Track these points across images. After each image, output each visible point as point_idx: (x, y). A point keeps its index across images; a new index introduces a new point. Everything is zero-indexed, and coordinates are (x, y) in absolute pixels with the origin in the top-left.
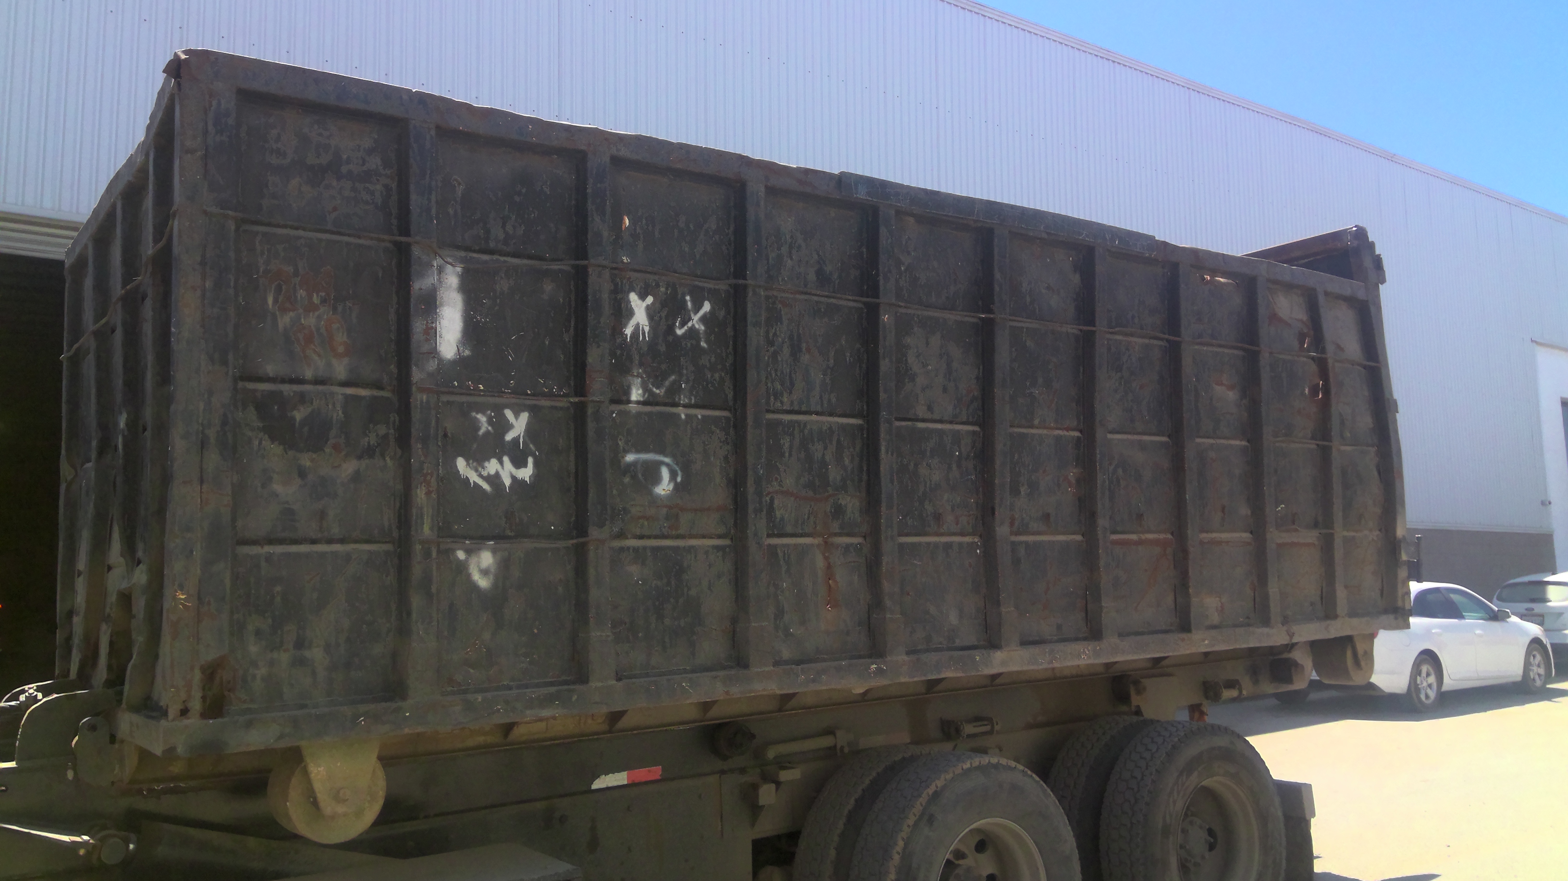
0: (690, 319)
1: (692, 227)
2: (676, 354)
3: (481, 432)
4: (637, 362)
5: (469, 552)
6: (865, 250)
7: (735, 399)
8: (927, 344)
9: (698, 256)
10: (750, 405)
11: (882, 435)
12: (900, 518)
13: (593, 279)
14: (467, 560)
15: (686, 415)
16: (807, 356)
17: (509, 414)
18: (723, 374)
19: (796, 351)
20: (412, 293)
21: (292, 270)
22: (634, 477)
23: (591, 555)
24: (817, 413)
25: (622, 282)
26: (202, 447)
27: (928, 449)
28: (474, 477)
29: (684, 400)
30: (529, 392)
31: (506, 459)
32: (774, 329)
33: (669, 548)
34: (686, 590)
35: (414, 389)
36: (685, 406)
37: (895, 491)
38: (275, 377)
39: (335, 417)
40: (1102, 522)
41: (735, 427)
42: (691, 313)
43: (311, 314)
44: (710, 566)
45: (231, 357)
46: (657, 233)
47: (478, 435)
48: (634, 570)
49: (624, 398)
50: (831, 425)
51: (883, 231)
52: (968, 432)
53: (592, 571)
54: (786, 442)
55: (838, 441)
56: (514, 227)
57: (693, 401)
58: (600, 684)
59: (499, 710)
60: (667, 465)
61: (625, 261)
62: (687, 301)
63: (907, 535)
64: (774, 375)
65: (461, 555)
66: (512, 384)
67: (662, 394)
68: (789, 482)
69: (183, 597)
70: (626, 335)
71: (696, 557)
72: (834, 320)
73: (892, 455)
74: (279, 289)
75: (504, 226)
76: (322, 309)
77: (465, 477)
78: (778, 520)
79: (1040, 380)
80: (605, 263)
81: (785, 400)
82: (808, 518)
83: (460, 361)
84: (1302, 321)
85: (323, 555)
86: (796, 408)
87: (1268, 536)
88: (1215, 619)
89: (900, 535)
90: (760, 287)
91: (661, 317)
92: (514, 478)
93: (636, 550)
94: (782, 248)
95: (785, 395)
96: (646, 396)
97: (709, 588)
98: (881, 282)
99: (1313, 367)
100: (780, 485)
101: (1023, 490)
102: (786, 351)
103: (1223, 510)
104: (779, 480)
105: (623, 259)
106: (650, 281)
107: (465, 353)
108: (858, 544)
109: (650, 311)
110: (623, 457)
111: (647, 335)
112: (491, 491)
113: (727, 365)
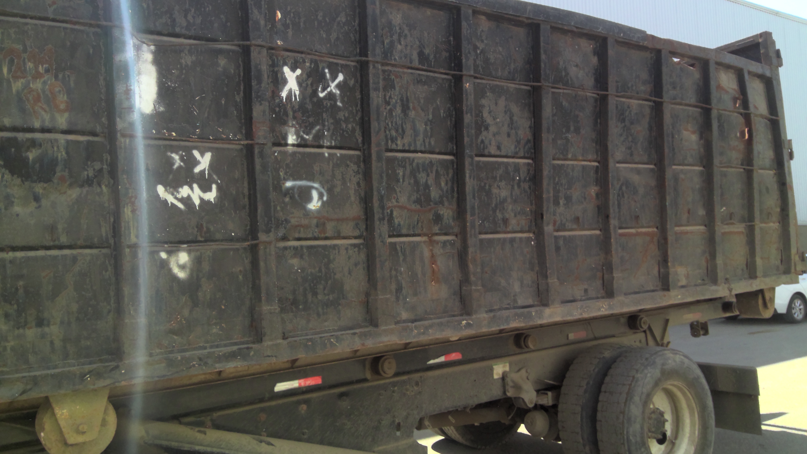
0: (329, 86)
1: (327, 19)
2: (319, 111)
3: (175, 167)
4: (291, 117)
5: (170, 253)
6: (452, 39)
7: (363, 143)
8: (496, 104)
9: (333, 41)
10: (373, 145)
11: (467, 166)
12: (480, 222)
13: (254, 54)
14: (168, 259)
15: (329, 154)
16: (413, 112)
17: (196, 153)
18: (354, 125)
19: (405, 108)
20: (114, 64)
21: (22, 48)
22: (292, 198)
23: (261, 253)
24: (422, 152)
25: (277, 59)
27: (498, 175)
28: (171, 199)
29: (326, 143)
30: (211, 138)
31: (195, 186)
32: (390, 93)
33: (319, 246)
34: (332, 274)
35: (119, 135)
36: (329, 147)
37: (476, 204)
38: (10, 127)
39: (59, 157)
40: (613, 222)
41: (364, 161)
42: (330, 81)
43: (38, 80)
44: (349, 258)
46: (302, 24)
47: (173, 169)
48: (295, 262)
49: (283, 142)
50: (431, 160)
51: (464, 24)
52: (525, 164)
53: (262, 264)
54: (400, 172)
55: (437, 171)
56: (194, 17)
57: (333, 144)
58: (270, 343)
59: (194, 365)
60: (316, 189)
61: (279, 43)
62: (326, 73)
63: (486, 233)
64: (390, 126)
65: (164, 255)
66: (197, 132)
67: (310, 139)
68: (403, 199)
70: (283, 97)
71: (339, 252)
72: (432, 88)
73: (474, 180)
74: (12, 62)
75: (186, 17)
76: (46, 77)
77: (164, 199)
78: (396, 225)
79: (572, 128)
80: (263, 43)
81: (399, 142)
82: (418, 223)
83: (156, 115)
84: (734, 90)
85: (55, 257)
86: (407, 148)
87: (716, 228)
88: (683, 282)
89: (480, 233)
90: (377, 62)
91: (307, 85)
92: (201, 199)
93: (295, 248)
94: (393, 36)
95: (399, 139)
96: (299, 140)
97: (350, 273)
98: (464, 61)
99: (741, 120)
100: (397, 202)
101: (562, 202)
102: (398, 110)
103: (689, 212)
104: (396, 198)
105: (278, 42)
106: (299, 58)
107: (160, 110)
108: (452, 240)
109: (299, 80)
110: (284, 184)
111: (297, 97)
112: (185, 208)
113: (357, 118)
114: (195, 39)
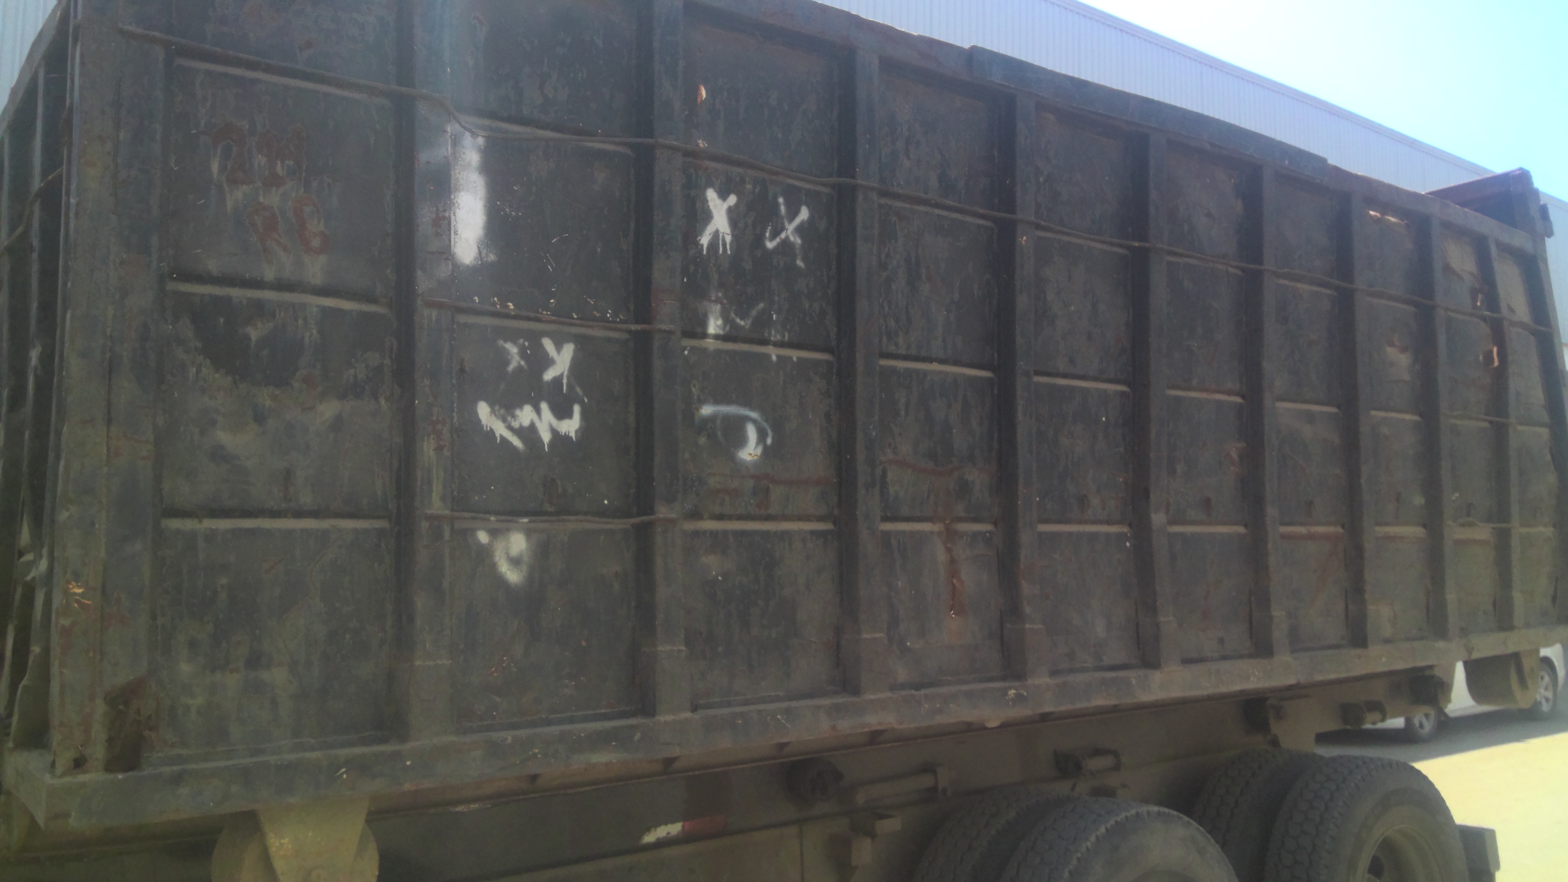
0: (783, 229)
1: (785, 106)
2: (765, 274)
3: (511, 368)
4: (715, 283)
5: (494, 533)
6: (998, 152)
7: (840, 339)
8: (1070, 277)
9: (794, 146)
10: (858, 346)
11: (1019, 393)
12: (1040, 498)
13: (661, 163)
14: (490, 545)
15: (778, 357)
16: (927, 286)
17: (548, 345)
18: (824, 304)
19: (913, 278)
20: (417, 166)
21: (247, 127)
22: (712, 436)
23: (658, 540)
24: (942, 362)
25: (697, 174)
26: (110, 373)
27: (1070, 412)
28: (500, 430)
29: (775, 337)
30: (575, 316)
31: (544, 406)
32: (887, 249)
33: (757, 532)
34: (778, 589)
35: (419, 302)
36: (776, 345)
37: (1034, 464)
38: (220, 275)
39: (307, 339)
40: (1271, 512)
41: (840, 375)
42: (785, 220)
43: (274, 189)
44: (808, 557)
45: (155, 241)
46: (741, 112)
47: (507, 372)
48: (712, 561)
49: (699, 330)
50: (955, 377)
51: (1020, 127)
52: (1116, 393)
53: (658, 562)
54: (901, 397)
55: (965, 398)
56: (555, 89)
57: (787, 338)
58: (669, 718)
59: (535, 755)
60: (754, 422)
61: (701, 145)
62: (780, 205)
63: (1047, 522)
64: (886, 308)
65: (483, 537)
66: (552, 303)
67: (747, 327)
68: (905, 449)
69: (80, 591)
70: (702, 246)
71: (790, 545)
72: (959, 241)
73: (1030, 418)
74: (227, 152)
75: (541, 87)
76: (289, 184)
77: (488, 429)
78: (892, 498)
79: (1199, 331)
80: (676, 144)
81: (901, 341)
82: (928, 496)
83: (480, 269)
84: (1473, 274)
85: (290, 532)
86: (913, 352)
87: (1445, 531)
88: (1387, 631)
89: (1040, 521)
90: (871, 190)
91: (746, 224)
92: (554, 432)
93: (714, 534)
94: (897, 143)
95: (901, 334)
96: (728, 328)
97: (807, 587)
98: (1019, 194)
99: (1486, 331)
100: (895, 453)
101: (1180, 468)
102: (902, 280)
103: (1397, 500)
104: (893, 447)
105: (699, 142)
106: (734, 174)
107: (489, 258)
108: (988, 532)
109: (733, 216)
110: (698, 410)
111: (728, 247)
112: (524, 448)
113: (830, 292)
114: (556, 128)
